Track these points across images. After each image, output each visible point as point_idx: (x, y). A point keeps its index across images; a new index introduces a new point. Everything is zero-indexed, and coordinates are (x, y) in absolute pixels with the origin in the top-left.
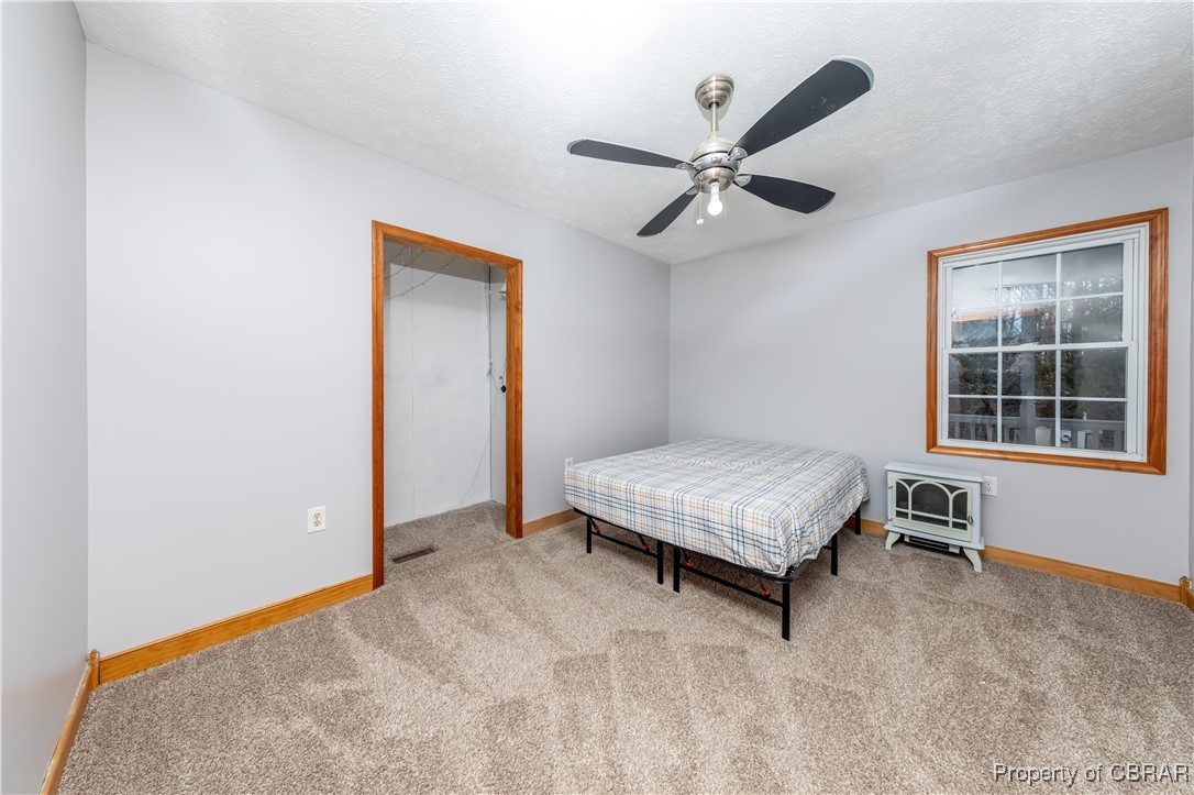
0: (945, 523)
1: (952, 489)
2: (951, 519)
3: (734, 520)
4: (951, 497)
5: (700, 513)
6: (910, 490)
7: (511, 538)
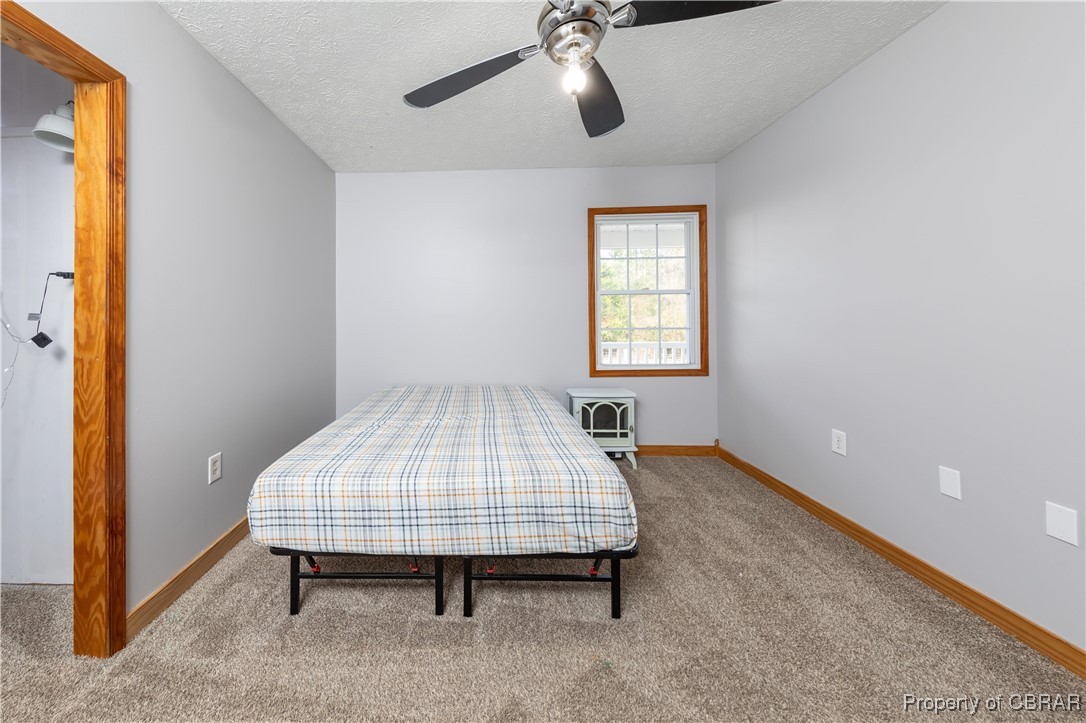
0: (614, 435)
1: (619, 405)
2: (618, 431)
3: (578, 496)
4: (619, 412)
5: (530, 499)
6: (592, 412)
7: (94, 661)
